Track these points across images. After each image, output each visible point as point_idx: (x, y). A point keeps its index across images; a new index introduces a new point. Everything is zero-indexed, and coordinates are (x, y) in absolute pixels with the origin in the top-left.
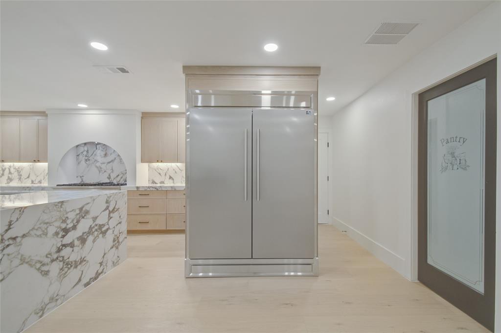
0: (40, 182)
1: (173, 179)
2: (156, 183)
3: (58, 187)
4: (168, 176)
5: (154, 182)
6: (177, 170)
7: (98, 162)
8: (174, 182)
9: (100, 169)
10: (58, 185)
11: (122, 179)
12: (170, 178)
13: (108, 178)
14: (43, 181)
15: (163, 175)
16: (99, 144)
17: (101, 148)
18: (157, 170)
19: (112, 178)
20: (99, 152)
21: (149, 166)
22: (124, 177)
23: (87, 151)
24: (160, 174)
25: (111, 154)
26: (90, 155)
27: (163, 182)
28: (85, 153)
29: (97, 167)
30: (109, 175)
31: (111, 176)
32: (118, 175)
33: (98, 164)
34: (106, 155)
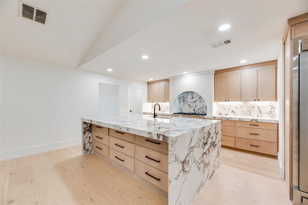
0: (165, 111)
1: (235, 113)
2: (222, 115)
3: (174, 114)
4: (230, 111)
5: (220, 114)
6: (238, 106)
7: (189, 102)
8: (235, 115)
9: (189, 106)
10: (174, 113)
11: (201, 112)
12: (233, 111)
13: (193, 110)
14: (166, 111)
15: (227, 109)
16: (189, 92)
17: (190, 95)
18: (223, 106)
19: (196, 110)
20: (190, 97)
21: (217, 104)
22: (202, 110)
23: (184, 96)
24: (225, 109)
25: (195, 97)
26: (185, 98)
27: (227, 114)
28: (183, 97)
29: (188, 105)
30: (194, 109)
31: (195, 109)
32: (199, 109)
33: (189, 103)
34: (192, 98)
